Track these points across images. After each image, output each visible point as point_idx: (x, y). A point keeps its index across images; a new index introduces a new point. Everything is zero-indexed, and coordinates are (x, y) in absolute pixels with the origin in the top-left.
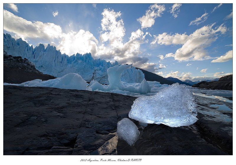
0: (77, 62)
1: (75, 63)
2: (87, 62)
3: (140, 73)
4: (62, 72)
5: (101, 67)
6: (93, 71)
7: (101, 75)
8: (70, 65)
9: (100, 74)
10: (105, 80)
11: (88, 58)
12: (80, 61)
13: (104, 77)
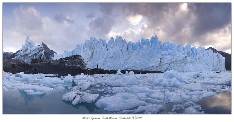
0: (142, 48)
1: (140, 49)
2: (153, 46)
3: (218, 57)
4: (128, 60)
5: (170, 50)
6: (160, 56)
7: (170, 60)
8: (135, 52)
9: (168, 59)
10: (175, 65)
11: (154, 42)
12: (145, 47)
13: (174, 62)
